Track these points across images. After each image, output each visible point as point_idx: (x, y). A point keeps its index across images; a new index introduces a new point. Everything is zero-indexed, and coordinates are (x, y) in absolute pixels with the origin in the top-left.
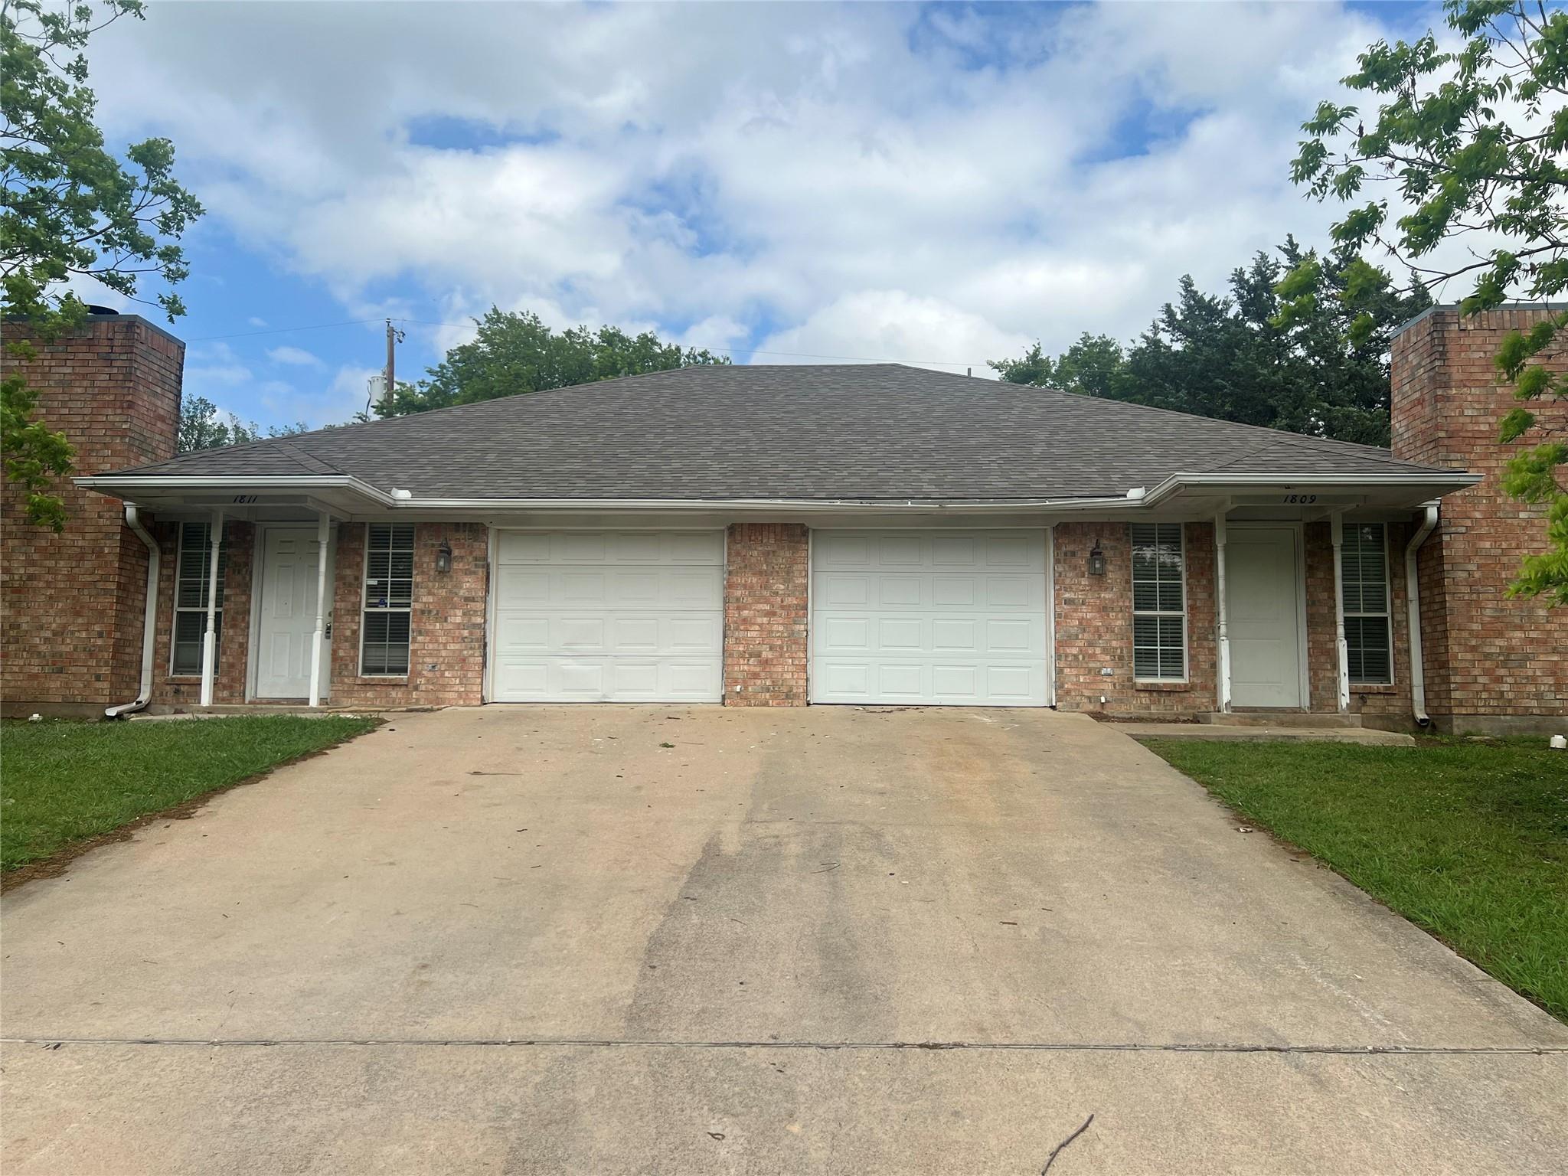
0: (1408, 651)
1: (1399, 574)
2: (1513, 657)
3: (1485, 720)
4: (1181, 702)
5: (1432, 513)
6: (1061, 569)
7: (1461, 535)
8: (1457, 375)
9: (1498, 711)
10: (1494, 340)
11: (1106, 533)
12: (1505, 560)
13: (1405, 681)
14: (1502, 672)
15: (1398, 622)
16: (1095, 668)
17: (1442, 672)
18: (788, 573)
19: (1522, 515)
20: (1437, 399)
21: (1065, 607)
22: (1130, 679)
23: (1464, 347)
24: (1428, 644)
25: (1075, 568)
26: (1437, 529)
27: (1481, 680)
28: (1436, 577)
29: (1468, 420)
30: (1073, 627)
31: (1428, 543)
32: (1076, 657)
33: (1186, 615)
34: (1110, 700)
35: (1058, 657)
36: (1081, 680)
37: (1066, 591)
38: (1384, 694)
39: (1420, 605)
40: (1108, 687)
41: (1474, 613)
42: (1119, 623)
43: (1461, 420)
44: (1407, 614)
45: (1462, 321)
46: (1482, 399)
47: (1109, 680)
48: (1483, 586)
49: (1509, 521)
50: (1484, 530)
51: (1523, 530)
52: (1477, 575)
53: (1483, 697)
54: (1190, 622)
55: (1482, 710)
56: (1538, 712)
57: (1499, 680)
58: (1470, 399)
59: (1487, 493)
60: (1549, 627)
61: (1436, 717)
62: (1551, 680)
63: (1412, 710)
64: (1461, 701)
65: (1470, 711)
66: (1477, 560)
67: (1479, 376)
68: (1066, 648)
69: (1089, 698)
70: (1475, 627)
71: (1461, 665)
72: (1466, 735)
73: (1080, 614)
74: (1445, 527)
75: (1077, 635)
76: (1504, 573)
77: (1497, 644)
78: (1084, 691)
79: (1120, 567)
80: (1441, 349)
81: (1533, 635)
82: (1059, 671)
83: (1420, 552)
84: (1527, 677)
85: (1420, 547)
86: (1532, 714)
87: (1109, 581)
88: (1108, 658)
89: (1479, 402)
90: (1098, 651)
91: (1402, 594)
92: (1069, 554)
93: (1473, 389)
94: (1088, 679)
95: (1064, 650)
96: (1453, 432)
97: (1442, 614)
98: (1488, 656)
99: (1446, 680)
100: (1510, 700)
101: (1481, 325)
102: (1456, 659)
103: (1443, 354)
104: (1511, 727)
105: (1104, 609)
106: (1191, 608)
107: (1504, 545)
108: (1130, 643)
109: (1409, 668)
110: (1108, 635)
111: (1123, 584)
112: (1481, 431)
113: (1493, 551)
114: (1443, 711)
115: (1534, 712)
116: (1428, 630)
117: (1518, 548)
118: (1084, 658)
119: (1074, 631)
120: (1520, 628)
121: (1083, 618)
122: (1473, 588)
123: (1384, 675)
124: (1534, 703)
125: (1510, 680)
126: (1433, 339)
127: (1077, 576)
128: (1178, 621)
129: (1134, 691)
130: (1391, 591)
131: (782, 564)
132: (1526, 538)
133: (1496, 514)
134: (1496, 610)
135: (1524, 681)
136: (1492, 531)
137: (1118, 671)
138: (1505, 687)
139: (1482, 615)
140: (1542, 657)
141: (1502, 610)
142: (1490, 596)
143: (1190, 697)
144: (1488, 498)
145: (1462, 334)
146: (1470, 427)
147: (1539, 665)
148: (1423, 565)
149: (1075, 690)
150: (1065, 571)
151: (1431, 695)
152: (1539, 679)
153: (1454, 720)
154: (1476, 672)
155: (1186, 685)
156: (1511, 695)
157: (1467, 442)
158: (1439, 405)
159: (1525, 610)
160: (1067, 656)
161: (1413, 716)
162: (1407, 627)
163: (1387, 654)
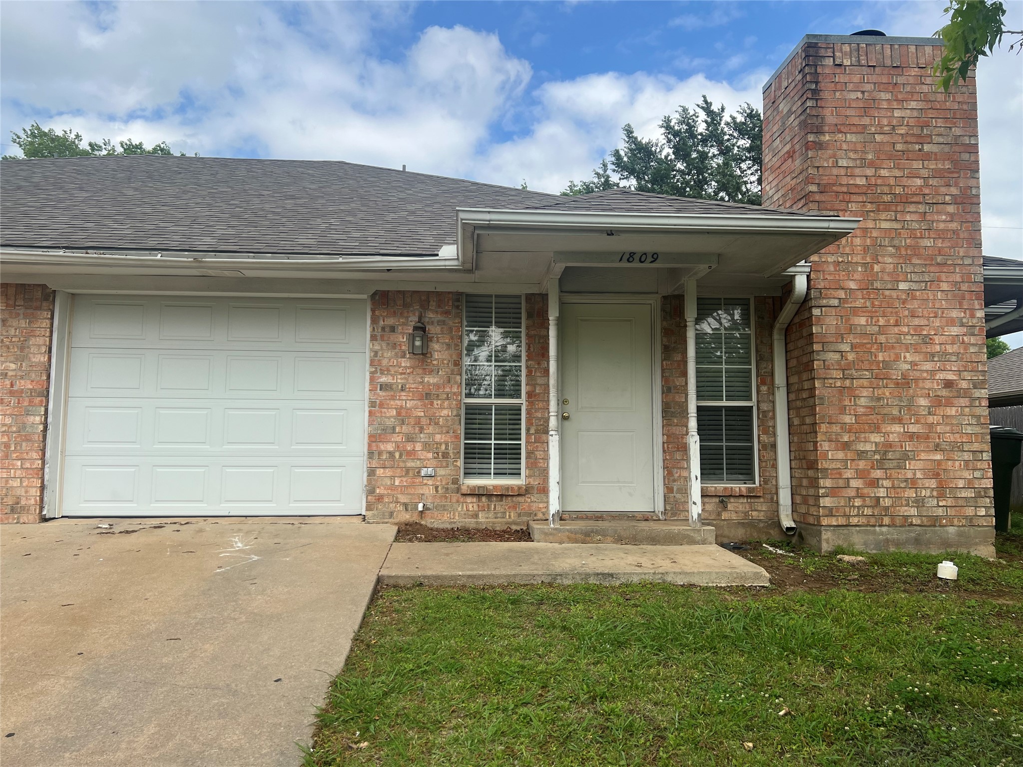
0: (774, 446)
1: (765, 358)
2: (890, 456)
3: (859, 532)
4: (515, 508)
5: (801, 283)
6: (377, 347)
7: (833, 310)
8: (830, 118)
9: (873, 521)
10: (874, 78)
11: (433, 304)
12: (882, 339)
13: (770, 480)
14: (878, 474)
15: (764, 412)
16: (413, 468)
17: (811, 473)
18: (22, 349)
19: (902, 286)
20: (807, 146)
21: (381, 393)
22: (455, 481)
23: (839, 87)
24: (796, 439)
25: (394, 346)
26: (806, 302)
27: (854, 483)
28: (805, 359)
29: (843, 172)
30: (389, 418)
31: (797, 320)
32: (391, 454)
33: (524, 402)
34: (431, 506)
35: (371, 454)
36: (397, 483)
37: (382, 373)
38: (747, 496)
39: (788, 393)
40: (429, 491)
41: (847, 403)
42: (445, 412)
43: (835, 171)
44: (773, 402)
45: (838, 54)
46: (859, 147)
47: (430, 482)
48: (857, 370)
49: (887, 293)
50: (859, 303)
51: (904, 303)
52: (851, 357)
53: (856, 504)
54: (528, 412)
55: (854, 521)
56: (919, 522)
57: (874, 483)
58: (845, 147)
59: (863, 258)
60: (930, 419)
61: (803, 526)
62: (933, 484)
63: (778, 516)
64: (831, 509)
65: (842, 521)
66: (850, 338)
67: (856, 121)
68: (380, 444)
69: (406, 505)
70: (848, 419)
71: (833, 466)
72: (836, 553)
73: (399, 403)
74: (816, 298)
75: (394, 428)
76: (880, 354)
77: (872, 440)
78: (399, 496)
79: (448, 346)
80: (813, 86)
81: (913, 429)
82: (371, 472)
83: (787, 331)
84: (906, 480)
85: (789, 325)
86: (911, 525)
87: (435, 362)
88: (430, 455)
89: (855, 151)
90: (418, 447)
91: (768, 379)
92: (387, 329)
93: (848, 135)
94: (406, 481)
95: (377, 446)
96: (825, 186)
97: (811, 404)
98: (861, 455)
99: (814, 483)
100: (886, 508)
101: (859, 61)
102: (825, 457)
103: (815, 92)
104: (887, 540)
105: (427, 396)
106: (530, 395)
107: (882, 322)
108: (457, 437)
109: (775, 466)
110: (431, 428)
111: (451, 366)
112: (856, 186)
113: (869, 328)
114: (811, 520)
115: (914, 522)
116: (796, 422)
117: (897, 325)
118: (401, 456)
119: (390, 422)
120: (899, 420)
121: (401, 406)
122: (846, 372)
123: (747, 473)
124: (913, 511)
125: (887, 483)
126: (804, 76)
127: (396, 355)
128: (517, 410)
129: (459, 495)
130: (757, 377)
131: (15, 336)
132: (906, 313)
133: (872, 284)
134: (871, 398)
135: (902, 485)
136: (868, 304)
137: (441, 472)
138: (882, 492)
139: (856, 405)
140: (923, 456)
141: (879, 399)
142: (865, 383)
143: (525, 502)
144: (864, 265)
145: (838, 70)
146: (844, 181)
147: (919, 465)
148: (791, 346)
149: (388, 495)
150: (382, 349)
151: (798, 499)
152: (920, 481)
153: (824, 532)
154: (848, 474)
155: (520, 488)
156: (887, 502)
157: (841, 198)
158: (810, 154)
159: (905, 399)
160: (380, 453)
161: (779, 524)
162: (774, 418)
163: (751, 448)
